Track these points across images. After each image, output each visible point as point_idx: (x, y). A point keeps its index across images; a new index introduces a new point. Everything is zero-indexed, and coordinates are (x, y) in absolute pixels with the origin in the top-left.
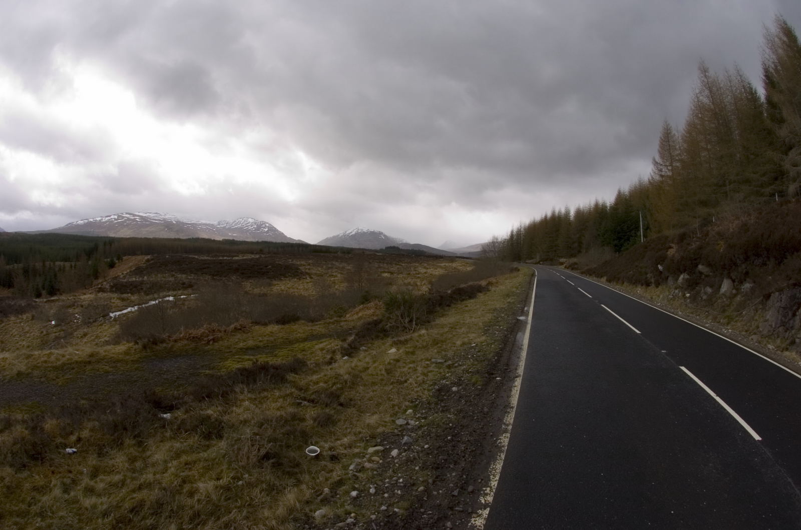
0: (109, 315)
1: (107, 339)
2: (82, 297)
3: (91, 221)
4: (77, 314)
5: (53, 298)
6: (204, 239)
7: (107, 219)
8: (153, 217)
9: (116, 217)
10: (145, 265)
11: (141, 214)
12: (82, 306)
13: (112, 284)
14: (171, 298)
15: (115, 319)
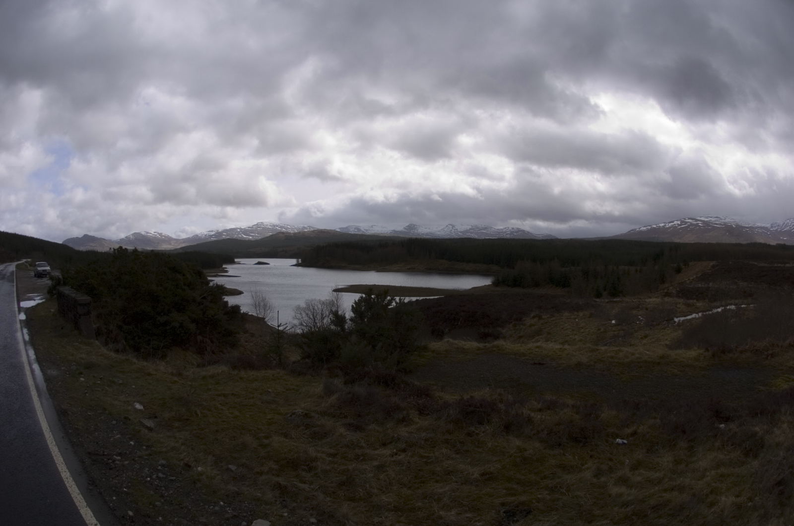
0: (673, 319)
1: (668, 343)
2: (648, 300)
3: (654, 228)
4: (640, 316)
5: (615, 300)
6: (760, 244)
7: (670, 224)
8: (716, 221)
9: (679, 222)
10: (710, 271)
11: (703, 219)
12: (647, 309)
13: (678, 289)
14: (733, 307)
15: (679, 324)
